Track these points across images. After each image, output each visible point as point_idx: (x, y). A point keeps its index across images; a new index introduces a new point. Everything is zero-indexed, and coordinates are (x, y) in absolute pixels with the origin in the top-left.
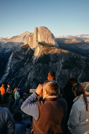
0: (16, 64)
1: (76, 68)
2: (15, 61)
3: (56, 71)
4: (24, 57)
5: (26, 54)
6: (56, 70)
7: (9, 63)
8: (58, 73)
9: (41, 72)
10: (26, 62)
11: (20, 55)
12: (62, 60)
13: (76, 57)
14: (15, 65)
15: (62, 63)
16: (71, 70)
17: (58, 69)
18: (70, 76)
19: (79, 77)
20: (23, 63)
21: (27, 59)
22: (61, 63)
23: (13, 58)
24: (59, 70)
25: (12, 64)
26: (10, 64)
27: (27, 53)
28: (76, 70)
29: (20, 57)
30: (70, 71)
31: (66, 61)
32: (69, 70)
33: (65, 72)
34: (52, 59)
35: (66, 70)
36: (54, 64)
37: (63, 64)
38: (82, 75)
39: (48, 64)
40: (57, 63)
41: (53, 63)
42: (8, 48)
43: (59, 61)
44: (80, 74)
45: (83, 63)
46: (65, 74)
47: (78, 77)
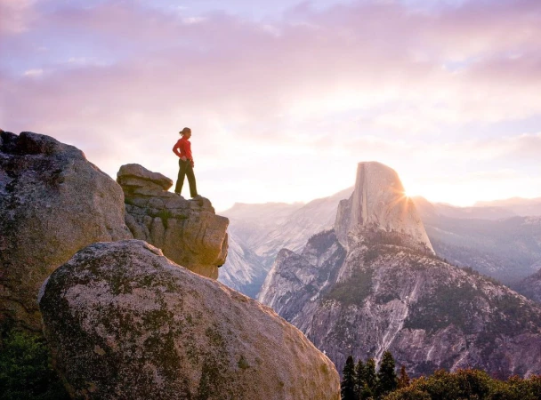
0: (285, 297)
1: (452, 326)
2: (284, 288)
3: (384, 333)
4: (312, 277)
5: (320, 265)
6: (383, 329)
7: (265, 293)
8: (388, 340)
9: (331, 333)
10: (315, 294)
11: (301, 267)
12: (413, 294)
13: (463, 285)
14: (281, 302)
15: (409, 306)
16: (433, 333)
17: (390, 326)
18: (426, 357)
19: (457, 363)
20: (305, 296)
21: (320, 281)
22: (405, 306)
23: (278, 276)
24: (394, 330)
25: (272, 296)
26: (267, 295)
27: (326, 262)
28: (450, 336)
29: (300, 273)
30: (430, 336)
31: (423, 301)
32: (427, 332)
33: (411, 340)
34: (377, 288)
35: (417, 332)
36: (382, 307)
37: (413, 310)
38: (469, 357)
39: (360, 305)
40: (392, 304)
41: (377, 302)
42: (289, 239)
43: (401, 296)
44: (463, 349)
45: (480, 312)
46: (409, 347)
47: (452, 363)
